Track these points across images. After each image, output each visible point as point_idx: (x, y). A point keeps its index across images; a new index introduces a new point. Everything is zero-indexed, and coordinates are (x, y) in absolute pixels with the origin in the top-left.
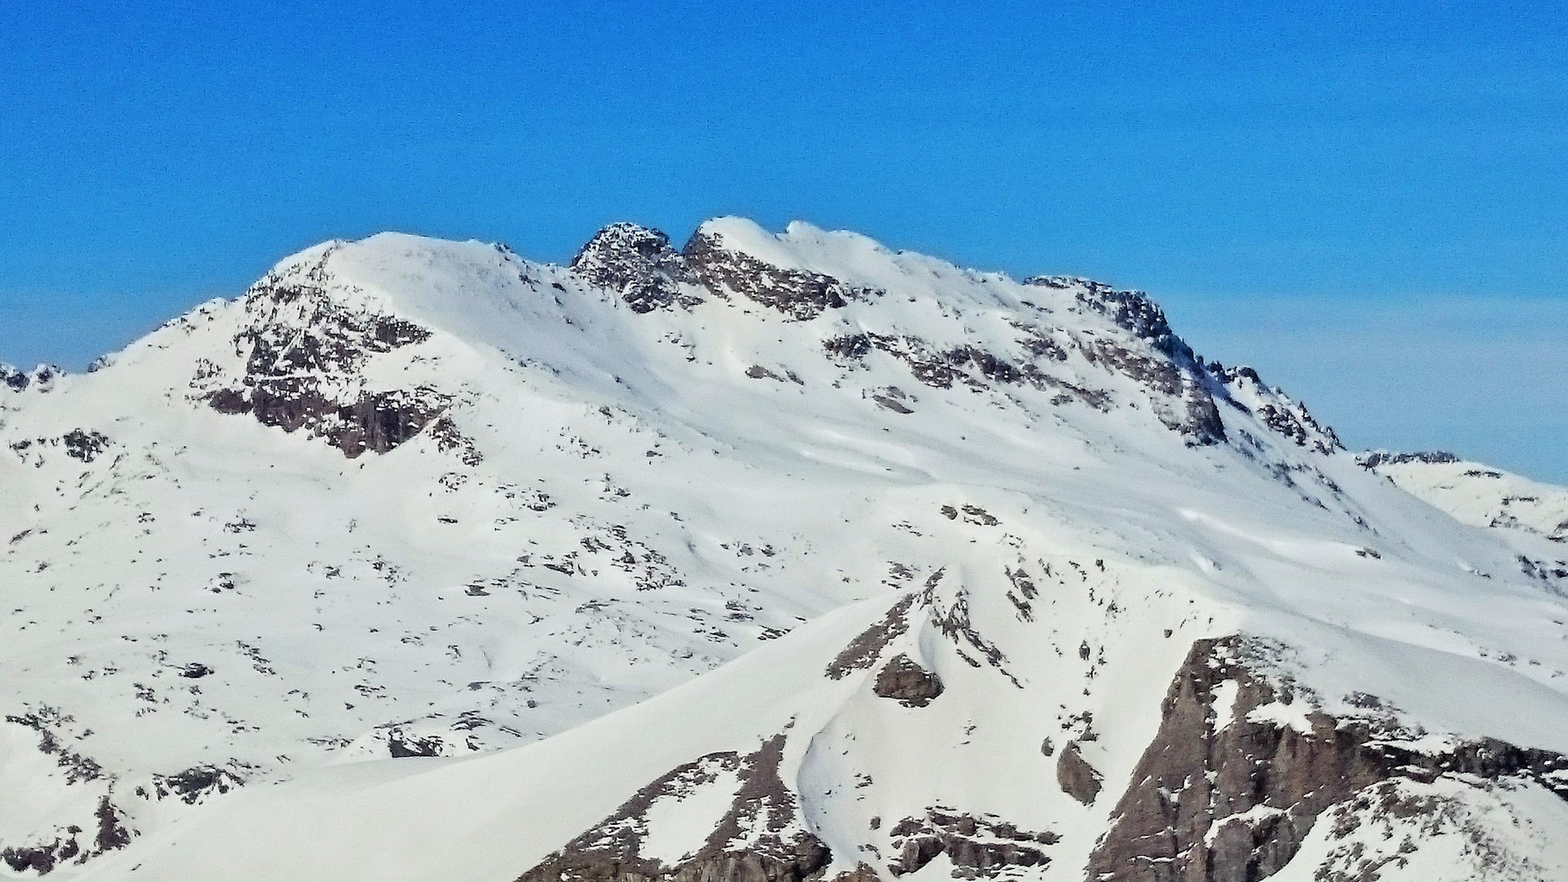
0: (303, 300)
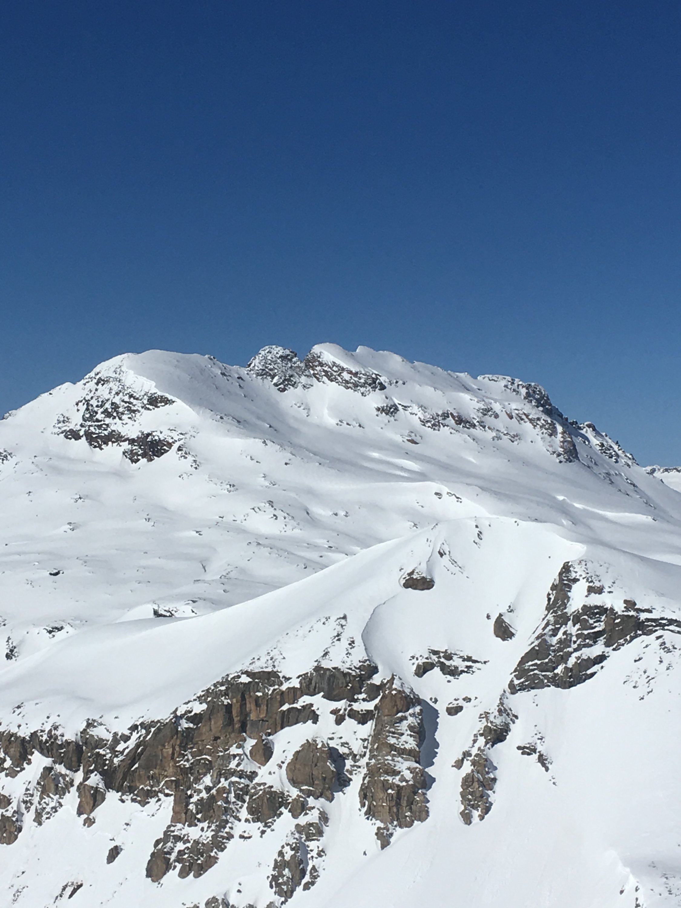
0: (111, 385)
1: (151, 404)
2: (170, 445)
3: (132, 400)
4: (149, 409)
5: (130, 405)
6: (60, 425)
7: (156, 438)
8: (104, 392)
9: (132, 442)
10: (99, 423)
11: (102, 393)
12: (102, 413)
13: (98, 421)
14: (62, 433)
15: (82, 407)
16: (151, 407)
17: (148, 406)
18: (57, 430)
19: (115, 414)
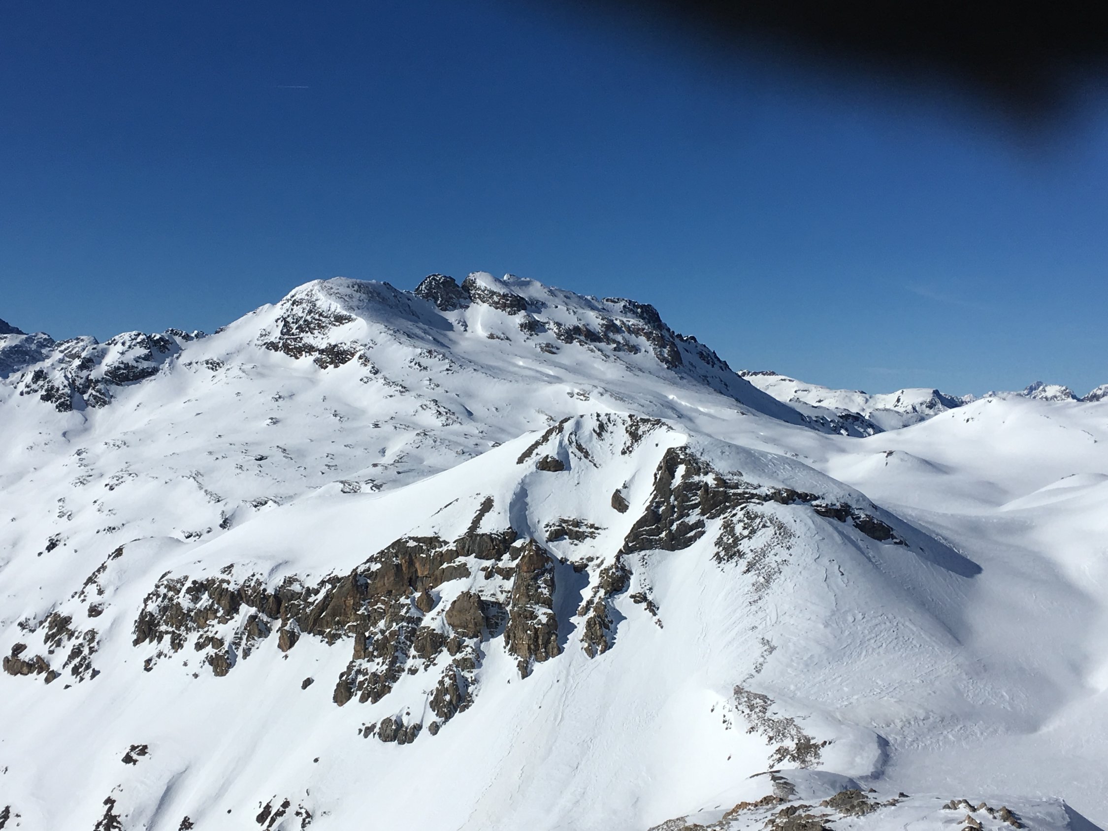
0: (304, 305)
1: (336, 321)
2: (353, 355)
3: (321, 318)
4: (335, 325)
5: (320, 322)
6: (262, 338)
7: (341, 349)
8: (298, 311)
9: (322, 352)
10: (295, 337)
11: (297, 312)
12: (296, 329)
13: (293, 334)
14: (265, 344)
15: (281, 324)
16: (337, 324)
17: (334, 323)
18: (260, 343)
19: (307, 329)
